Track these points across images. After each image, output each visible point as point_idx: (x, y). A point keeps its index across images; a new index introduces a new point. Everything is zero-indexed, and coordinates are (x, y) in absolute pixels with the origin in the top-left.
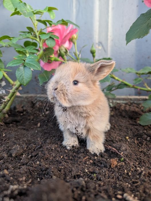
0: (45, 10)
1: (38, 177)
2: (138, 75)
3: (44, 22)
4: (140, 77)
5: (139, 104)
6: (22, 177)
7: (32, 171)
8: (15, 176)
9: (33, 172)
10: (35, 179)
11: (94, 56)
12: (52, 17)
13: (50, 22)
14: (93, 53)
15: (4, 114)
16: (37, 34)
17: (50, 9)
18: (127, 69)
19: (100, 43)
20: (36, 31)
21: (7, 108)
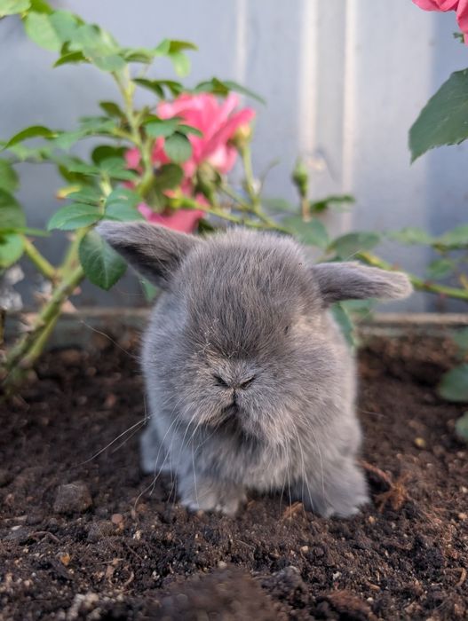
0: (160, 48)
1: (153, 566)
2: (438, 252)
3: (157, 87)
4: (444, 256)
5: (440, 340)
6: (103, 566)
7: (132, 547)
8: (80, 565)
9: (135, 550)
10: (143, 573)
11: (302, 193)
12: (181, 70)
13: (175, 87)
14: (299, 182)
15: (25, 370)
16: (134, 122)
17: (175, 48)
18: (404, 231)
19: (320, 152)
20: (129, 114)
21: (34, 352)
